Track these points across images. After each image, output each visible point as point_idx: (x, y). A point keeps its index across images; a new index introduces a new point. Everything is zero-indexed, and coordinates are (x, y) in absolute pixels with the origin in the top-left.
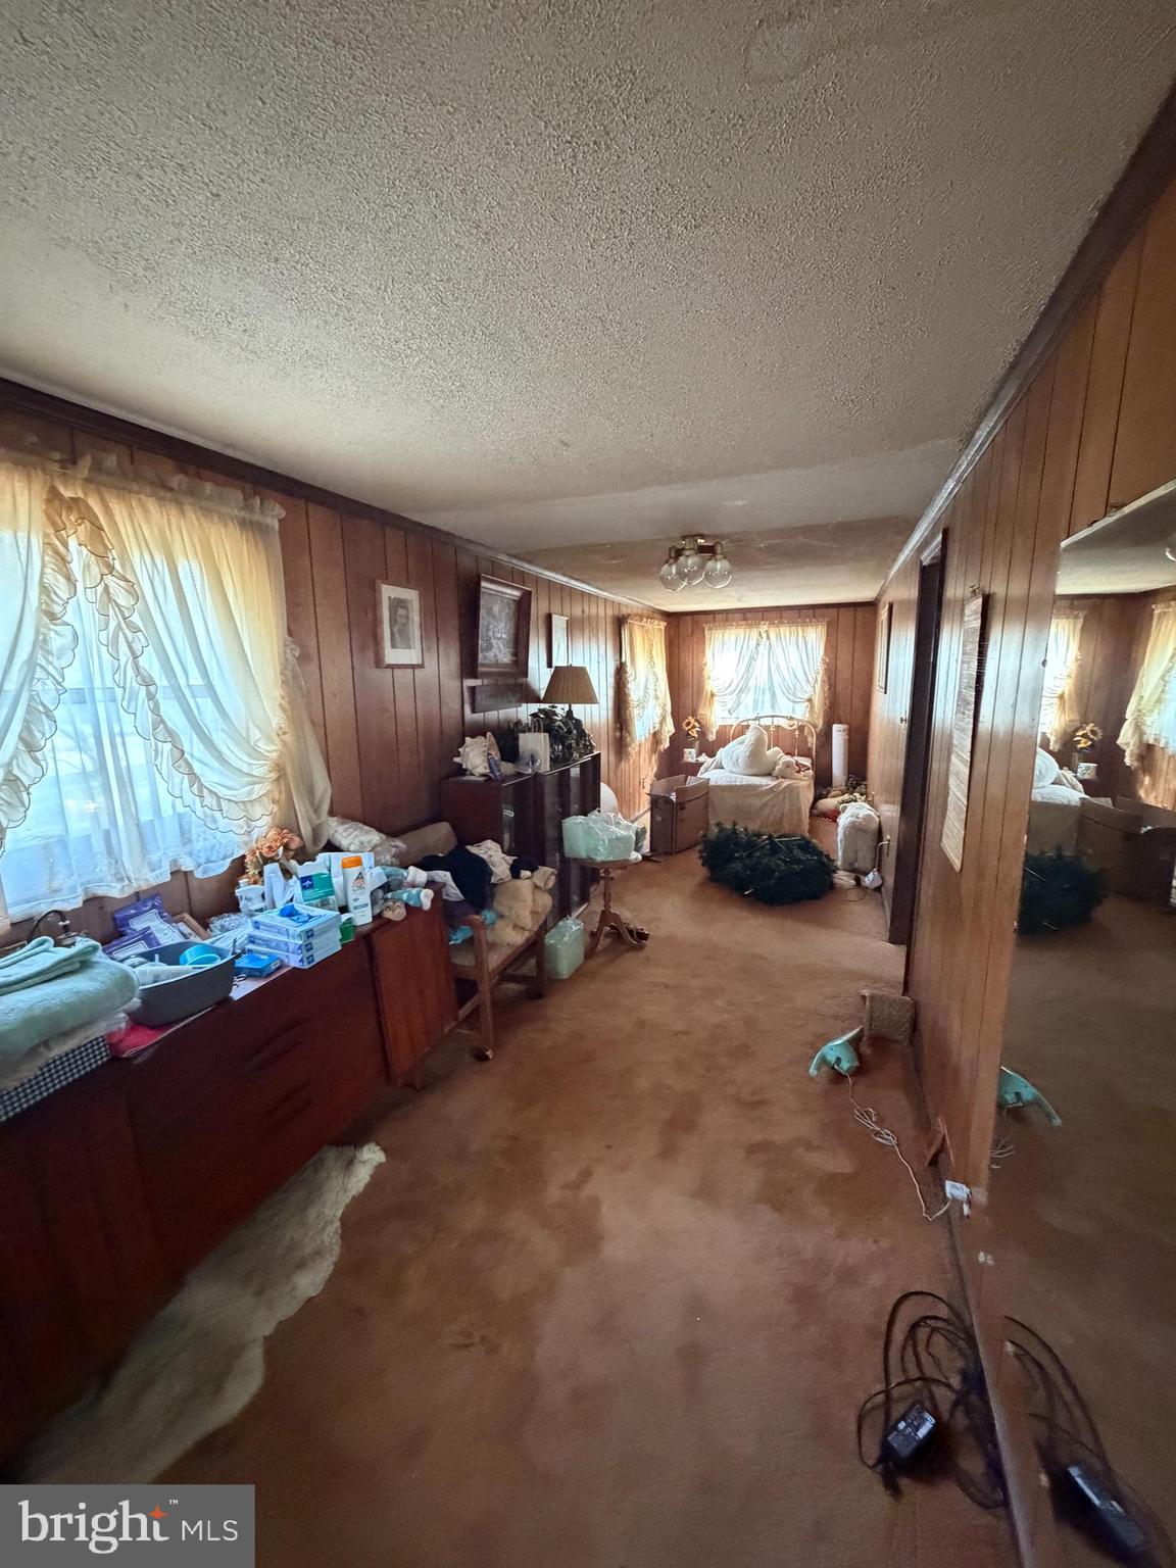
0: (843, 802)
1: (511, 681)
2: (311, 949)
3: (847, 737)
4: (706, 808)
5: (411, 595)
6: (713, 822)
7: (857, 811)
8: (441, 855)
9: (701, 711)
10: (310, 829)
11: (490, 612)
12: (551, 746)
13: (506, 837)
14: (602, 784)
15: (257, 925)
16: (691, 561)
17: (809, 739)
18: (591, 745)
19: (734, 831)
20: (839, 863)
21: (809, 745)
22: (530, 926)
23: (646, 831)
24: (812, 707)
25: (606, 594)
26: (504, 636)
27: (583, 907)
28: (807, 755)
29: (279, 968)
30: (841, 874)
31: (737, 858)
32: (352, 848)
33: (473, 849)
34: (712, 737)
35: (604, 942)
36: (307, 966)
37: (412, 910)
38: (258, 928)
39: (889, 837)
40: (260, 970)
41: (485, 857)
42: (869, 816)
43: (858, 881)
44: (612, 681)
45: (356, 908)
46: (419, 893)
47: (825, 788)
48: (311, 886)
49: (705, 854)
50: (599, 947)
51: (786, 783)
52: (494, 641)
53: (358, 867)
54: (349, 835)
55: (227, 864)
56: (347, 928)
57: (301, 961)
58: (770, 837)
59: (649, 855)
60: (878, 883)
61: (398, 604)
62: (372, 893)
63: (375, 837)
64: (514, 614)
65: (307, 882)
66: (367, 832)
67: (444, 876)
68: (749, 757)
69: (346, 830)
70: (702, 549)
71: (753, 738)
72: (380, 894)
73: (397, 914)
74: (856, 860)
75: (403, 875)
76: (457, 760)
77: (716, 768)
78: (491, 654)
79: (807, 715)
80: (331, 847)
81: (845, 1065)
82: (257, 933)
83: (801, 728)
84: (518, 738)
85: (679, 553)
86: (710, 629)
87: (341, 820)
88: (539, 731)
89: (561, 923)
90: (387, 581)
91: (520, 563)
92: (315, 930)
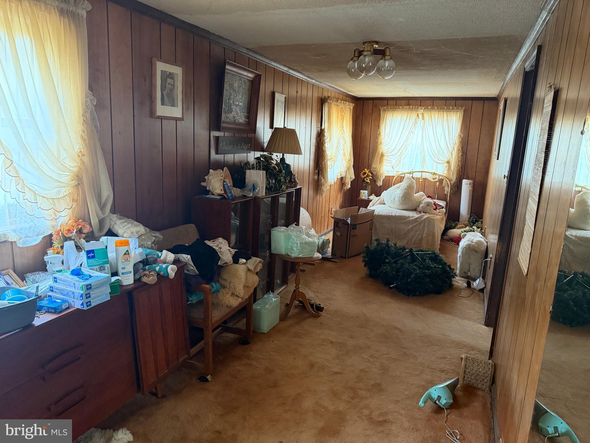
0: (465, 231)
1: (245, 135)
2: (90, 297)
3: (472, 189)
4: (371, 229)
5: (177, 71)
6: (374, 238)
7: (472, 238)
8: (187, 245)
9: (374, 166)
10: (97, 221)
11: (231, 86)
12: (267, 179)
13: (233, 237)
14: (301, 208)
15: (55, 280)
16: (368, 59)
17: (446, 188)
18: (295, 181)
19: (387, 245)
20: (458, 272)
21: (445, 193)
22: (242, 295)
23: (329, 242)
24: (449, 167)
25: (314, 81)
26: (241, 104)
27: (283, 288)
28: (444, 199)
29: (68, 308)
30: (458, 278)
31: (387, 263)
32: (125, 235)
33: (209, 243)
34: (380, 183)
35: (293, 311)
36: (86, 308)
37: (162, 278)
38: (56, 282)
39: (491, 256)
40: (55, 309)
41: (217, 248)
42: (480, 241)
43: (469, 285)
44: (314, 141)
45: (123, 274)
46: (167, 267)
47: (454, 222)
48: (93, 257)
49: (366, 259)
50: (290, 314)
51: (426, 216)
52: (234, 107)
53: (127, 247)
54: (124, 227)
55: (40, 238)
56: (116, 287)
57: (82, 304)
58: (411, 250)
59: (330, 257)
60: (483, 286)
61: (167, 76)
62: (135, 265)
63: (141, 229)
64: (249, 90)
65: (91, 254)
66: (137, 226)
67: (186, 258)
68: (402, 197)
69: (122, 223)
70: (376, 52)
71: (406, 185)
72: (141, 265)
73: (151, 279)
74: (469, 270)
75: (158, 256)
76: (203, 184)
77: (381, 204)
78: (231, 116)
79: (446, 172)
80: (111, 233)
81: (443, 401)
82: (56, 285)
83: (441, 181)
84: (245, 173)
85: (360, 53)
86: (384, 110)
87: (120, 217)
88: (259, 169)
89: (265, 296)
90: (161, 59)
91: (255, 55)
92: (92, 285)
